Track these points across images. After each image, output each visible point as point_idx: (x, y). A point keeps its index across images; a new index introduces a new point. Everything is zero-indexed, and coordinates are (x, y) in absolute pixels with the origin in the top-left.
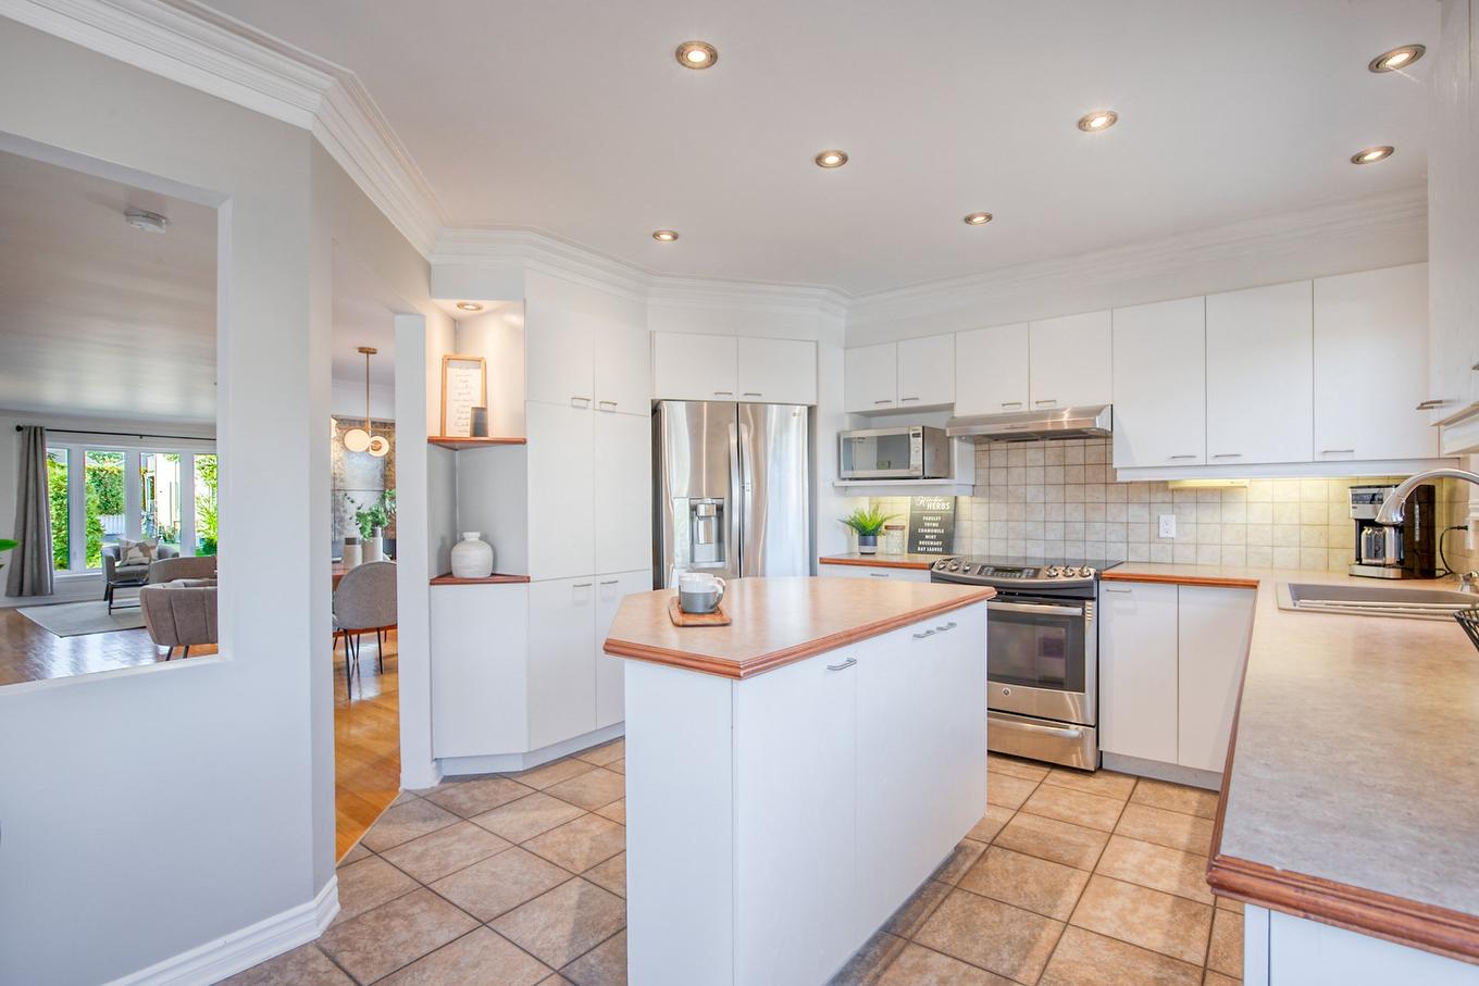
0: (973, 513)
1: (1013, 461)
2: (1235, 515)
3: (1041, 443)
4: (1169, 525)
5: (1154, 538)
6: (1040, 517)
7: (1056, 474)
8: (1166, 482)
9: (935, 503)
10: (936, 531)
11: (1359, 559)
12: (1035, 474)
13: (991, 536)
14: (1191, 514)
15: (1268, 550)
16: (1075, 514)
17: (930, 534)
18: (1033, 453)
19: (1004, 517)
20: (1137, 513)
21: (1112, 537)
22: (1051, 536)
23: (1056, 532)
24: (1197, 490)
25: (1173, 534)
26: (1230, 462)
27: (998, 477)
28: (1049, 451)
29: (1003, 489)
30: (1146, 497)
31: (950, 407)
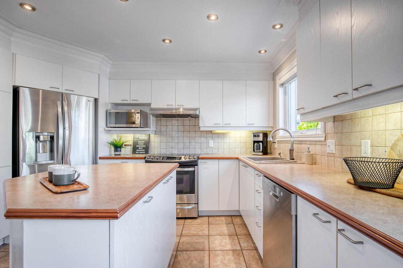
0: (155, 140)
1: (168, 124)
2: (227, 140)
3: (177, 119)
4: (211, 143)
5: (208, 147)
6: (176, 141)
7: (181, 128)
8: (211, 131)
9: (142, 137)
10: (142, 146)
11: (254, 151)
12: (175, 128)
13: (161, 148)
14: (217, 140)
15: (234, 149)
16: (187, 140)
17: (141, 147)
18: (175, 121)
19: (165, 142)
20: (203, 140)
21: (197, 147)
22: (179, 147)
23: (181, 146)
24: (218, 133)
25: (212, 146)
26: (228, 126)
27: (163, 129)
28: (179, 121)
29: (165, 132)
30: (205, 135)
31: (149, 105)
